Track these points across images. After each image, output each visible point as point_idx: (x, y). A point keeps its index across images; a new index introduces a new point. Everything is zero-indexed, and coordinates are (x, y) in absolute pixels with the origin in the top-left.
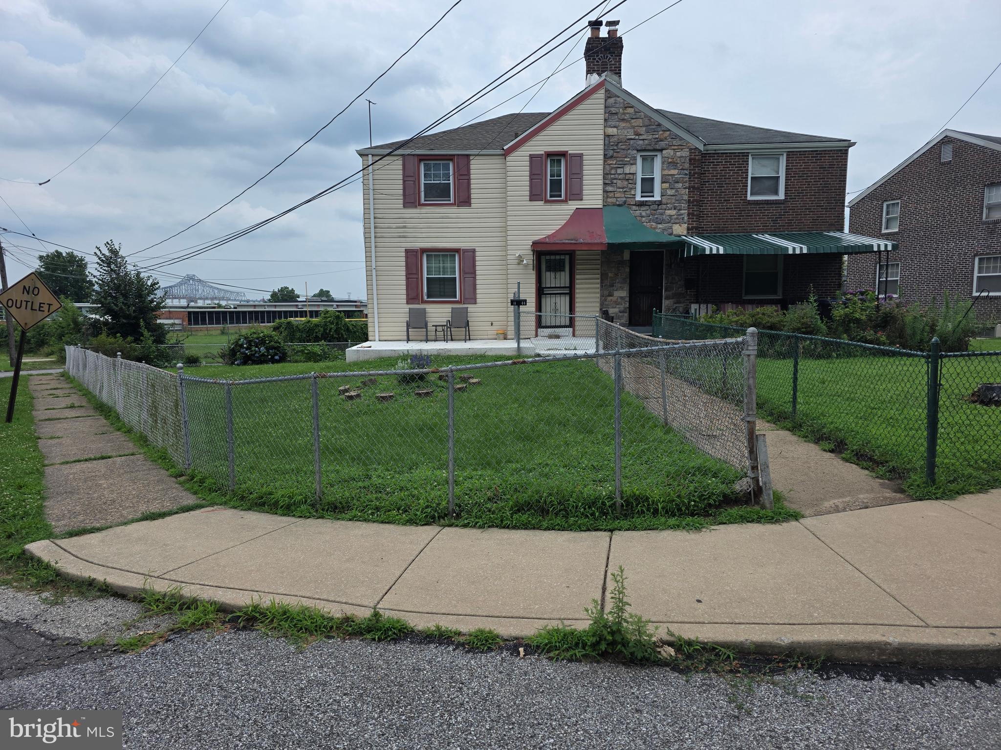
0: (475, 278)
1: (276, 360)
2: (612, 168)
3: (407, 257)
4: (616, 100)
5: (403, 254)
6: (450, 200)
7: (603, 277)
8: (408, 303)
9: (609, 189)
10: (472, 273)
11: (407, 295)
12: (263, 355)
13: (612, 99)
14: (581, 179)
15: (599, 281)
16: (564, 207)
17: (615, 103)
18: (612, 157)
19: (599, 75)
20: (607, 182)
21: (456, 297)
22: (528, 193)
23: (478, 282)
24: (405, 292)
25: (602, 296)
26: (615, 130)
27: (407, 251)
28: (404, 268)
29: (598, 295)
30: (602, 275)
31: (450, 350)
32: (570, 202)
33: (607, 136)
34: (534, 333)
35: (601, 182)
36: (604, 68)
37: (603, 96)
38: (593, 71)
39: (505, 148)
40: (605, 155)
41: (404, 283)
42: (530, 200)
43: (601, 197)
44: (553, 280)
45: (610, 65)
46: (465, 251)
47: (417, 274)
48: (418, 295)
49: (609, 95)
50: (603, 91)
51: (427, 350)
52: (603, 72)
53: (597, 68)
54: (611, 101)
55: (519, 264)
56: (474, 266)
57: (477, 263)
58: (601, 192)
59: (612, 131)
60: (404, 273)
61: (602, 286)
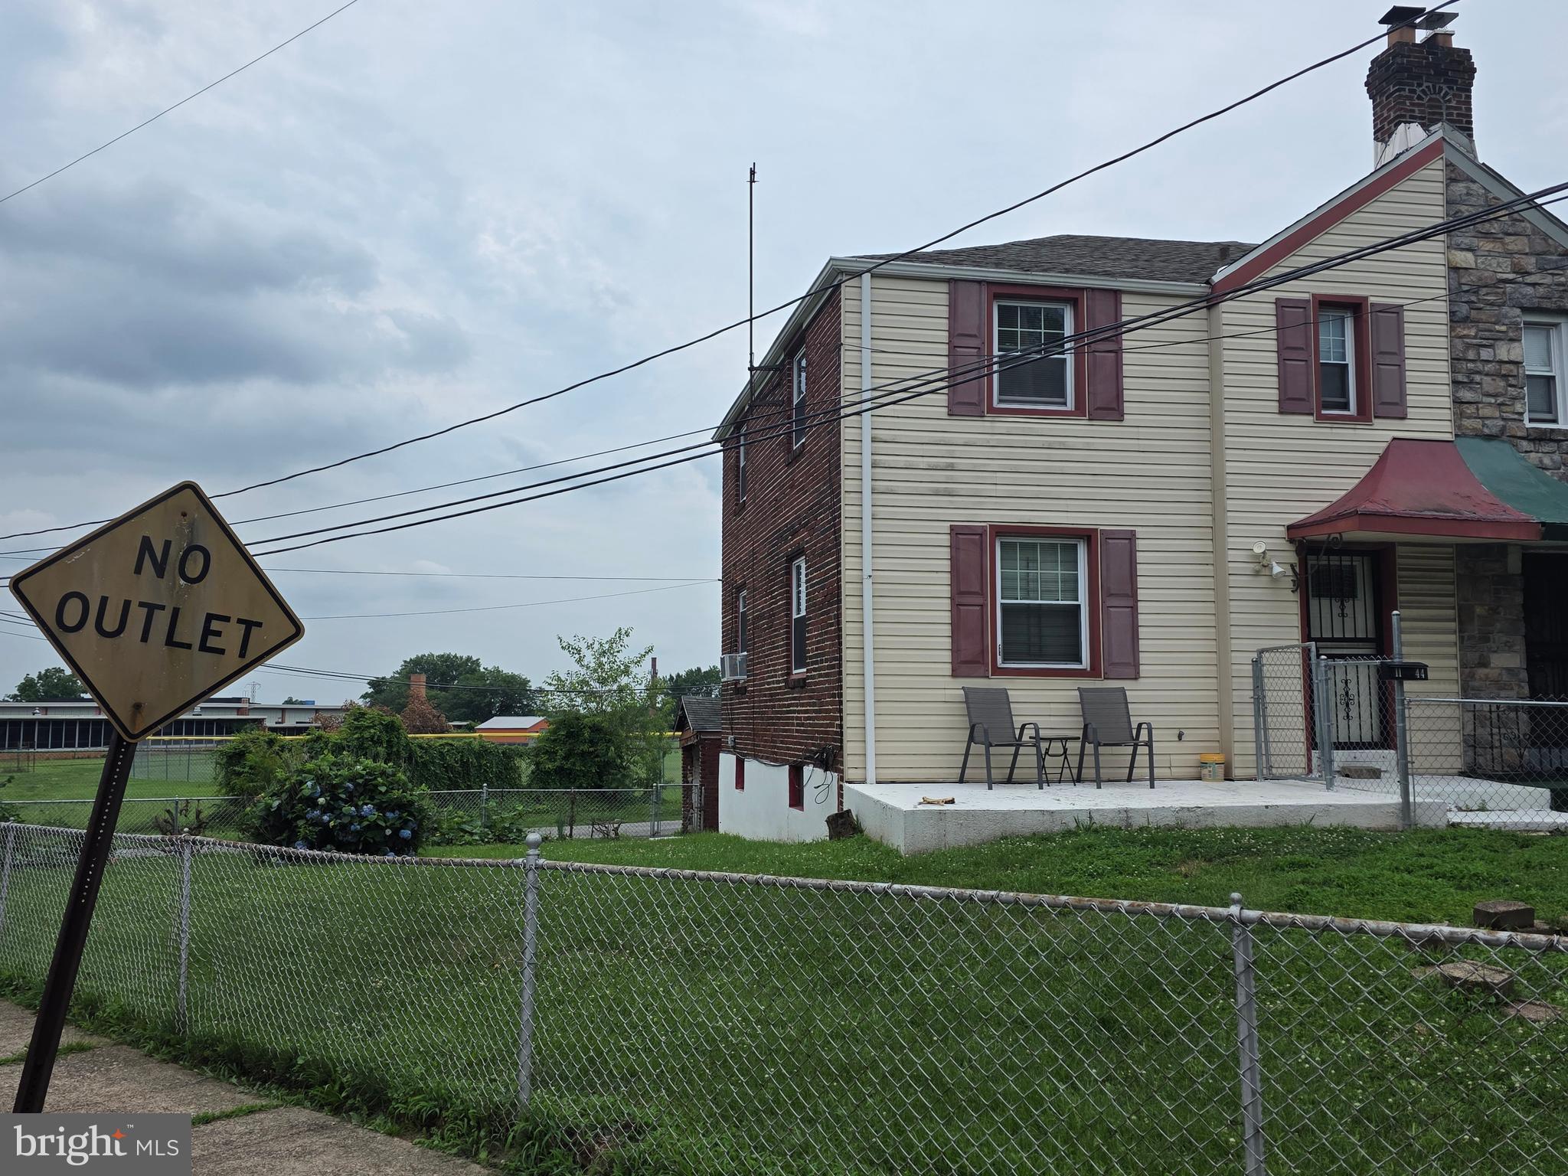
0: (1134, 609)
1: (404, 840)
2: (1469, 346)
3: (954, 547)
4: (1468, 188)
5: (946, 540)
6: (1065, 404)
7: (1464, 618)
8: (955, 674)
9: (1467, 395)
10: (1126, 595)
11: (955, 651)
12: (374, 826)
13: (1461, 185)
14: (1401, 366)
15: (1453, 625)
16: (1362, 433)
17: (1468, 194)
18: (1466, 320)
19: (1425, 127)
20: (1460, 378)
21: (1080, 661)
22: (1274, 394)
23: (1142, 619)
24: (947, 643)
25: (1463, 665)
26: (1469, 255)
27: (956, 532)
28: (946, 578)
29: (1454, 663)
30: (1461, 610)
31: (1211, 813)
32: (1378, 423)
33: (1454, 269)
34: (1302, 761)
35: (1446, 378)
36: (1434, 114)
37: (1440, 175)
38: (1412, 117)
39: (1216, 278)
40: (1452, 313)
41: (946, 617)
42: (1281, 413)
43: (1447, 414)
44: (1337, 621)
45: (1448, 108)
46: (1109, 536)
47: (982, 593)
48: (983, 652)
49: (1453, 176)
50: (1439, 164)
51: (1146, 812)
52: (1434, 122)
53: (1421, 112)
54: (1460, 188)
55: (1257, 574)
56: (1133, 576)
57: (1141, 569)
58: (1447, 402)
59: (1464, 259)
60: (946, 591)
61: (1462, 639)
